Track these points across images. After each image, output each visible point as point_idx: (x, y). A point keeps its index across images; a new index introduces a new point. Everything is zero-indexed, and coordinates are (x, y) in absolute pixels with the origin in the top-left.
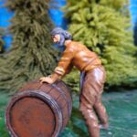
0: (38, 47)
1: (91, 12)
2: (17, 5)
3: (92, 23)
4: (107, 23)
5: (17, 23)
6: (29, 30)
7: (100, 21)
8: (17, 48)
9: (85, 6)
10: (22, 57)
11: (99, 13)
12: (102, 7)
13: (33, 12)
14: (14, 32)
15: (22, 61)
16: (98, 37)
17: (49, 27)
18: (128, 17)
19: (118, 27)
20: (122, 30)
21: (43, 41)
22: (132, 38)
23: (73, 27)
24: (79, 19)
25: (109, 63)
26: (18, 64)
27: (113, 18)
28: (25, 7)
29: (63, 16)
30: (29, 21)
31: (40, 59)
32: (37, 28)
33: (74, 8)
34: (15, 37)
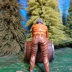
0: (15, 29)
1: (41, 10)
2: (2, 8)
3: (42, 15)
4: (49, 15)
5: (3, 17)
6: (10, 20)
7: (46, 14)
8: (3, 30)
9: (38, 7)
10: (6, 35)
11: (45, 10)
12: (47, 7)
13: (11, 11)
14: (2, 22)
15: (6, 37)
16: (46, 22)
17: (20, 18)
18: (59, 12)
19: (55, 16)
20: (57, 18)
21: (17, 26)
22: (62, 22)
23: (33, 18)
24: (36, 13)
25: (52, 35)
26: (4, 38)
27: (52, 12)
28: (6, 8)
29: (26, 12)
30: (9, 15)
31: (16, 35)
32: (14, 19)
33: (32, 8)
34: (2, 24)
